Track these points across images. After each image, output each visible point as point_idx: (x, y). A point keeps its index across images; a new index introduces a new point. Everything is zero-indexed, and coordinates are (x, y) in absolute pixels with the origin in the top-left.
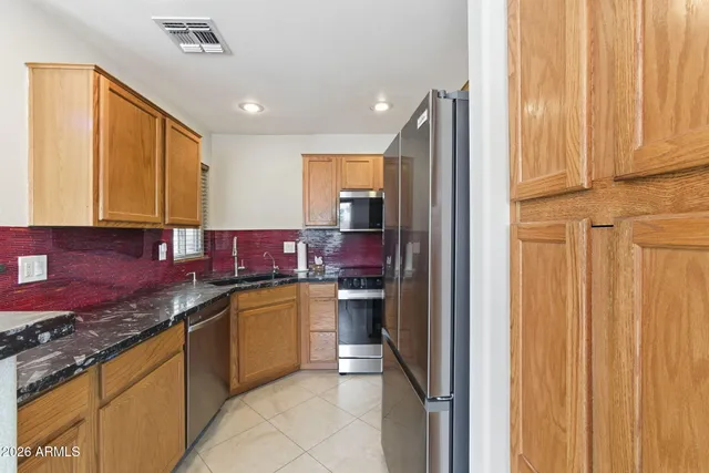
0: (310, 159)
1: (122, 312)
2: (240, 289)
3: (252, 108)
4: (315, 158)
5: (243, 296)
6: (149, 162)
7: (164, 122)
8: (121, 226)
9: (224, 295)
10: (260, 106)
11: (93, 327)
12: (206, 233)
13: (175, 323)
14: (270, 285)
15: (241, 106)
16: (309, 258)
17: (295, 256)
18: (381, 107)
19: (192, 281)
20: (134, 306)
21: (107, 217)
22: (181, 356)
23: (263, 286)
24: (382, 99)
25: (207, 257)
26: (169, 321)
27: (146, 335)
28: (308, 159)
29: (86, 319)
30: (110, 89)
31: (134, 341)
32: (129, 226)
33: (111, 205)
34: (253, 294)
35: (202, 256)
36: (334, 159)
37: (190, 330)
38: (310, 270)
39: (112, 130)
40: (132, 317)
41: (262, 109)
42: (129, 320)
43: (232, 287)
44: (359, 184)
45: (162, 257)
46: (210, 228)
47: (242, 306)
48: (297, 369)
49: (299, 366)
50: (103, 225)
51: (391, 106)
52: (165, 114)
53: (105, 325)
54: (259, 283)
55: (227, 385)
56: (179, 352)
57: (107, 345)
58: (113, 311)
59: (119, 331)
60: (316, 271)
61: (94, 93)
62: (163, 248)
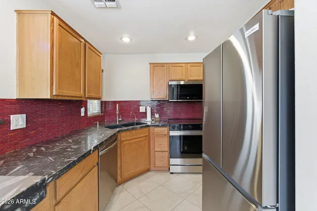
0: (154, 66)
1: (65, 144)
2: (122, 131)
3: (126, 40)
4: (156, 65)
5: (123, 134)
6: (78, 65)
7: (85, 45)
8: (64, 98)
9: (115, 134)
10: (130, 38)
11: (51, 155)
12: (102, 102)
13: (93, 151)
14: (135, 129)
15: (121, 39)
16: (152, 114)
17: (145, 113)
18: (192, 38)
19: (97, 126)
20: (70, 140)
21: (57, 94)
22: (96, 168)
23: (133, 129)
24: (192, 33)
25: (103, 114)
26: (91, 150)
27: (80, 160)
28: (152, 65)
29: (47, 148)
30: (59, 25)
31: (74, 164)
32: (68, 98)
33: (60, 87)
34: (128, 133)
35: (100, 114)
36: (165, 65)
37: (100, 154)
38: (153, 120)
39: (60, 47)
40: (71, 148)
41: (131, 40)
42: (69, 150)
43: (118, 129)
44: (178, 78)
45: (83, 114)
46: (104, 99)
47: (123, 139)
48: (148, 170)
49: (149, 169)
50: (55, 98)
51: (197, 37)
52: (86, 41)
53: (57, 153)
54: (131, 127)
55: (116, 180)
56: (95, 166)
57: (60, 168)
58: (60, 144)
59: (65, 158)
60: (156, 121)
61: (51, 26)
62: (83, 110)
